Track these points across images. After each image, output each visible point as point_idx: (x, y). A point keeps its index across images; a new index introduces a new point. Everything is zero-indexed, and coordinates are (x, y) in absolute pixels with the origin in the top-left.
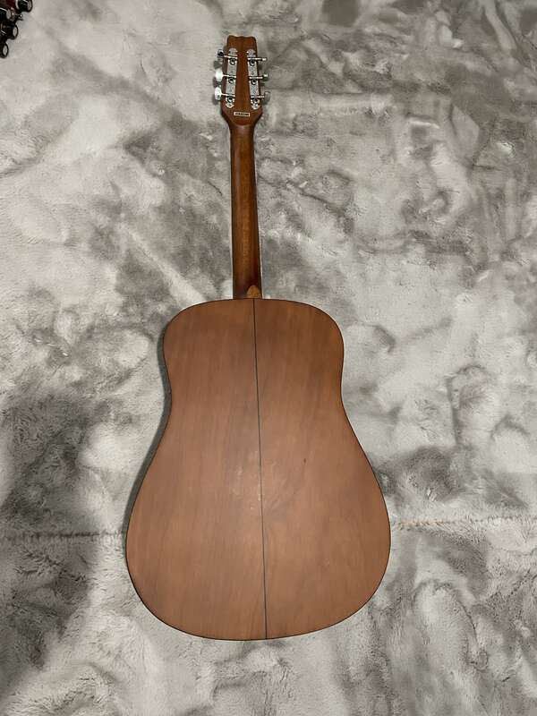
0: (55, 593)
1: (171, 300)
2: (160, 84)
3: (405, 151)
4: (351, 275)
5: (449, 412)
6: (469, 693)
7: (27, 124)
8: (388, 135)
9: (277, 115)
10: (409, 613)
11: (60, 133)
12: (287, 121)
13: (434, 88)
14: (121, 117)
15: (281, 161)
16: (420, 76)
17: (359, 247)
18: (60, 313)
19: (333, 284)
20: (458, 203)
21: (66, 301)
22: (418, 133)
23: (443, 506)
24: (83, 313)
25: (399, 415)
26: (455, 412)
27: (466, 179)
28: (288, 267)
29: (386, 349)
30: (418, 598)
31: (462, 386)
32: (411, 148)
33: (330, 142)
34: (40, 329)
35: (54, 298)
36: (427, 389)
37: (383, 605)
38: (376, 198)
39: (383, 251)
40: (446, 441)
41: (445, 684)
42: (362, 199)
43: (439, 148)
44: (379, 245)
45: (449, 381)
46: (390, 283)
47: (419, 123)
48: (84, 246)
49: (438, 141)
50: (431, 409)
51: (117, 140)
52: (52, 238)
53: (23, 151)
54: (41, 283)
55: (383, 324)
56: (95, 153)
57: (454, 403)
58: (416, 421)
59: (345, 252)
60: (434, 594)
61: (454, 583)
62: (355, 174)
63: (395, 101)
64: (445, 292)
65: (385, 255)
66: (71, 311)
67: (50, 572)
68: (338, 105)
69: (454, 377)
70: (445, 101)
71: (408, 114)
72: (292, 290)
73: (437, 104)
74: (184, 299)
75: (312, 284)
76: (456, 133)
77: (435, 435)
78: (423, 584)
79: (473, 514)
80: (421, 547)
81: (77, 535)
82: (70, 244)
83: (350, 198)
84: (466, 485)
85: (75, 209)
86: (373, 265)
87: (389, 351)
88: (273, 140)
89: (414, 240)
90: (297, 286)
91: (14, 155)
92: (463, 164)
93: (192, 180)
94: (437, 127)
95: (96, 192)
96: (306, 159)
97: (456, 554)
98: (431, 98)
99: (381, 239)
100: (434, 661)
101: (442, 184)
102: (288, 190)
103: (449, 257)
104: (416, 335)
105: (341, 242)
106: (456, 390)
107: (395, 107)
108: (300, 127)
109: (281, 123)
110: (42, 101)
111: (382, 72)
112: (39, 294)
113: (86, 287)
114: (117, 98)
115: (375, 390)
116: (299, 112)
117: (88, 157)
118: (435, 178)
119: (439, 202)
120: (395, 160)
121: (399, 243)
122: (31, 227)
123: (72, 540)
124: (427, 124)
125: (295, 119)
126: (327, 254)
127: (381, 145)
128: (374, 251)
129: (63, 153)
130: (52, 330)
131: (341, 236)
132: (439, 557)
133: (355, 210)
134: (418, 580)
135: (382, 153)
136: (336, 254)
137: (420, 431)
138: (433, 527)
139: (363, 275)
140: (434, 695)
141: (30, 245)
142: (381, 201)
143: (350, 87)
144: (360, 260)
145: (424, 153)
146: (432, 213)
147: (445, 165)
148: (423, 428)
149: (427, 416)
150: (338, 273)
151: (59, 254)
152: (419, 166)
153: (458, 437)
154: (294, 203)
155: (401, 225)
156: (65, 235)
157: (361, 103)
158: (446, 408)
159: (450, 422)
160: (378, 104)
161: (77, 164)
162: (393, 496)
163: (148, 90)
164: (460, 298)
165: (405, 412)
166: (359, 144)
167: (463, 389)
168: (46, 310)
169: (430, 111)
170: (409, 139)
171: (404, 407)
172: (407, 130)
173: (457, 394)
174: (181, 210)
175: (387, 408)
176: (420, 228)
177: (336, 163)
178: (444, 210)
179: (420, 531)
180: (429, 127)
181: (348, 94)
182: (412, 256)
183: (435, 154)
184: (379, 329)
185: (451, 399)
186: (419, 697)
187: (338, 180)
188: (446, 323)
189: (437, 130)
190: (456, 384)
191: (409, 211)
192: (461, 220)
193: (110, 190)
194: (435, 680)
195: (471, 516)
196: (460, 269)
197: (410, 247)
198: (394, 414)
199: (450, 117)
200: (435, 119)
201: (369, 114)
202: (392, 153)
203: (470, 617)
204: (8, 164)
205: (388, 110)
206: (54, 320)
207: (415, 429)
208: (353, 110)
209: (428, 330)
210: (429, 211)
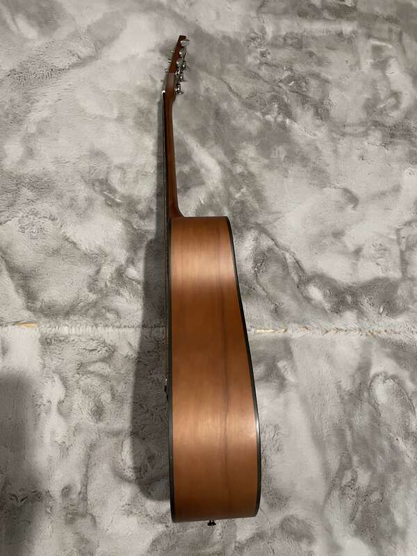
0: (110, 366)
1: (193, 164)
2: (187, 7)
3: (367, 63)
4: (327, 152)
5: (398, 254)
6: (409, 454)
7: (89, 30)
8: (355, 51)
9: (273, 32)
10: (366, 394)
11: (113, 38)
12: (280, 36)
13: (389, 19)
14: (158, 28)
15: (275, 66)
16: (378, 10)
17: (332, 131)
18: (112, 168)
19: (313, 157)
20: (406, 102)
21: (117, 161)
22: (377, 50)
23: (392, 321)
24: (129, 170)
25: (361, 254)
26: (402, 253)
27: (412, 85)
28: (279, 143)
29: (352, 206)
30: (373, 384)
31: (408, 235)
32: (372, 61)
33: (311, 54)
34: (98, 180)
35: (108, 158)
36: (381, 236)
37: (346, 388)
38: (345, 95)
39: (350, 134)
40: (395, 274)
41: (393, 447)
42: (335, 96)
43: (392, 62)
44: (348, 130)
45: (398, 231)
46: (355, 158)
47: (377, 43)
48: (130, 122)
49: (391, 57)
50: (383, 250)
51: (154, 46)
52: (107, 115)
53: (85, 51)
54: (98, 146)
55: (349, 187)
56: (138, 55)
57: (401, 247)
58: (373, 258)
59: (321, 134)
60: (384, 382)
61: (399, 375)
62: (330, 78)
63: (361, 26)
64: (396, 166)
65: (351, 137)
66: (121, 168)
67: (107, 351)
68: (317, 27)
69: (401, 229)
70: (396, 28)
71: (369, 36)
72: (282, 160)
73: (390, 31)
74: (203, 162)
75: (297, 156)
76: (404, 52)
77: (387, 269)
78: (377, 375)
79: (414, 328)
80: (375, 348)
81: (125, 327)
82: (121, 119)
83: (325, 95)
84: (410, 306)
85: (124, 94)
86: (343, 145)
87: (354, 207)
88: (270, 50)
89: (373, 127)
90: (286, 157)
91: (80, 54)
92: (411, 75)
93: (209, 77)
94: (390, 46)
95: (139, 83)
96: (294, 65)
97: (401, 354)
98: (386, 26)
99: (349, 125)
100: (384, 430)
101: (395, 87)
102: (280, 87)
103: (399, 141)
104: (374, 196)
105: (319, 126)
106: (404, 238)
107: (360, 31)
108: (289, 41)
109: (275, 38)
110: (99, 16)
111: (350, 5)
112: (97, 154)
113: (131, 151)
114: (155, 15)
115: (343, 236)
116: (289, 30)
117: (133, 57)
118: (389, 83)
119: (392, 101)
120: (360, 69)
121: (361, 129)
122: (92, 106)
123: (122, 331)
124: (384, 44)
125: (285, 36)
126: (309, 135)
127: (349, 57)
128: (344, 135)
129: (115, 54)
130: (107, 181)
131: (318, 122)
132: (388, 356)
133: (329, 103)
134: (373, 372)
135: (349, 64)
136: (315, 135)
137: (376, 266)
138: (384, 335)
139: (335, 151)
140: (384, 454)
141: (90, 119)
142: (349, 98)
143: (326, 14)
144: (333, 140)
145: (382, 64)
146: (387, 108)
147: (397, 75)
148: (377, 264)
149: (380, 256)
150: (317, 148)
151: (112, 127)
152: (377, 74)
153: (404, 271)
154: (284, 96)
155: (363, 116)
156: (115, 114)
157: (334, 27)
158: (395, 250)
159: (398, 260)
160: (347, 28)
161: (125, 62)
162: (356, 311)
163: (177, 10)
164: (407, 171)
165: (364, 252)
166: (332, 56)
167: (408, 237)
168: (103, 166)
169: (385, 35)
170: (370, 54)
171: (364, 247)
172: (369, 47)
173: (404, 240)
174: (201, 99)
175: (352, 248)
176: (378, 118)
177: (316, 69)
178: (396, 107)
179: (375, 337)
180: (385, 46)
181: (325, 19)
182: (371, 139)
183: (389, 66)
184: (346, 191)
185: (399, 243)
186: (374, 454)
187: (317, 81)
188: (397, 189)
189: (390, 49)
190: (403, 233)
191: (370, 106)
192: (408, 115)
193: (149, 81)
194: (385, 443)
195: (412, 329)
196: (407, 149)
197: (370, 132)
198: (358, 252)
199: (400, 40)
200: (389, 41)
201: (340, 34)
202: (358, 63)
203: (411, 400)
204: (74, 60)
205: (354, 32)
206: (108, 173)
207: (372, 264)
208: (328, 31)
209: (383, 194)
210: (385, 106)
